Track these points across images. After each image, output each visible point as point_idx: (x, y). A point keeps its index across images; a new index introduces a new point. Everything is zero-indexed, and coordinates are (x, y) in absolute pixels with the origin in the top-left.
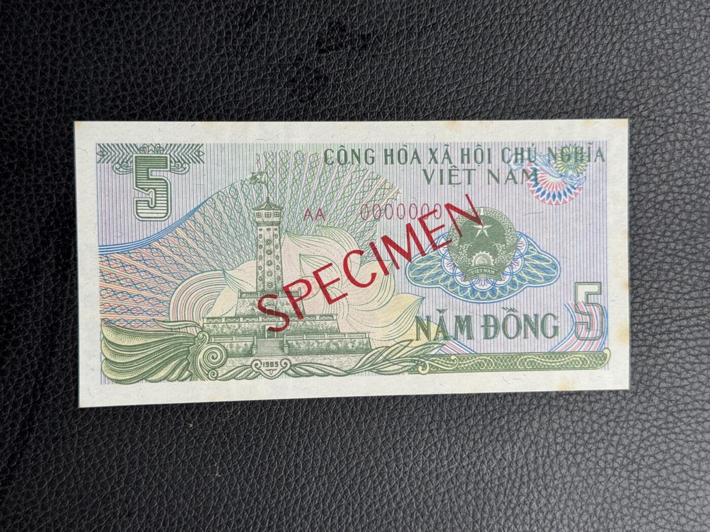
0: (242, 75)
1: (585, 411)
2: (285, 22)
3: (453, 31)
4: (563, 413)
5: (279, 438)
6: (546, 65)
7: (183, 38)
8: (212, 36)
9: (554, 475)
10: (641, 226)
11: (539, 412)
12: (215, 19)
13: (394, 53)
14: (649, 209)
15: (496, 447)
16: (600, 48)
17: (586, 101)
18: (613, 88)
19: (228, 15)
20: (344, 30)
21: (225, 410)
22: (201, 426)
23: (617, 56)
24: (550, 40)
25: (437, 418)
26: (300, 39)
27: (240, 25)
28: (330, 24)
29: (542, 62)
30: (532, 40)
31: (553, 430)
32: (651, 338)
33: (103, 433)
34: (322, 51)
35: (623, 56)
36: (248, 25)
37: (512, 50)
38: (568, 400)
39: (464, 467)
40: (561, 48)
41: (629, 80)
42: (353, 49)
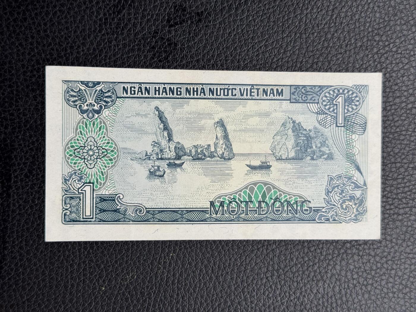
0: (118, 47)
1: (371, 255)
2: (144, 8)
3: (259, 4)
4: (356, 258)
5: (164, 292)
6: (324, 22)
7: (76, 25)
8: (95, 22)
9: (353, 300)
10: (398, 126)
11: (339, 259)
12: (96, 10)
13: (220, 23)
14: (403, 114)
15: (312, 285)
16: (360, 7)
17: (354, 45)
18: (371, 34)
19: (105, 6)
20: (185, 10)
21: (125, 276)
22: (110, 289)
23: (372, 12)
24: (325, 5)
25: (270, 268)
26: (155, 19)
27: (114, 13)
28: (175, 7)
29: (321, 21)
30: (313, 6)
31: (350, 270)
32: (411, 202)
33: (44, 299)
34: (171, 26)
35: (376, 12)
36: (119, 12)
37: (300, 14)
38: (358, 249)
39: (292, 301)
40: (333, 9)
41: (381, 28)
42: (192, 22)
